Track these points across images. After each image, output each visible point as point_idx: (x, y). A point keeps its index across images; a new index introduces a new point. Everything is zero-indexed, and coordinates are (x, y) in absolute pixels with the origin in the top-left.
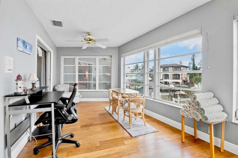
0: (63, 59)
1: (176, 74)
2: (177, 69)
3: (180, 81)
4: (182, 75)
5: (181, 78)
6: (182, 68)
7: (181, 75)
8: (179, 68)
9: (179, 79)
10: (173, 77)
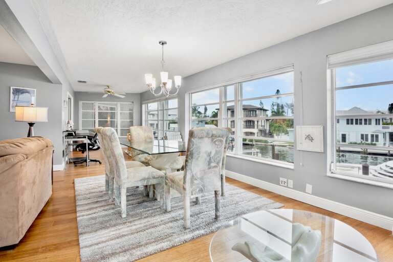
0: (81, 104)
1: (250, 121)
2: (252, 112)
3: (255, 131)
4: (258, 121)
5: (256, 126)
6: (258, 112)
7: (256, 123)
8: (254, 112)
9: (254, 128)
10: (246, 126)
